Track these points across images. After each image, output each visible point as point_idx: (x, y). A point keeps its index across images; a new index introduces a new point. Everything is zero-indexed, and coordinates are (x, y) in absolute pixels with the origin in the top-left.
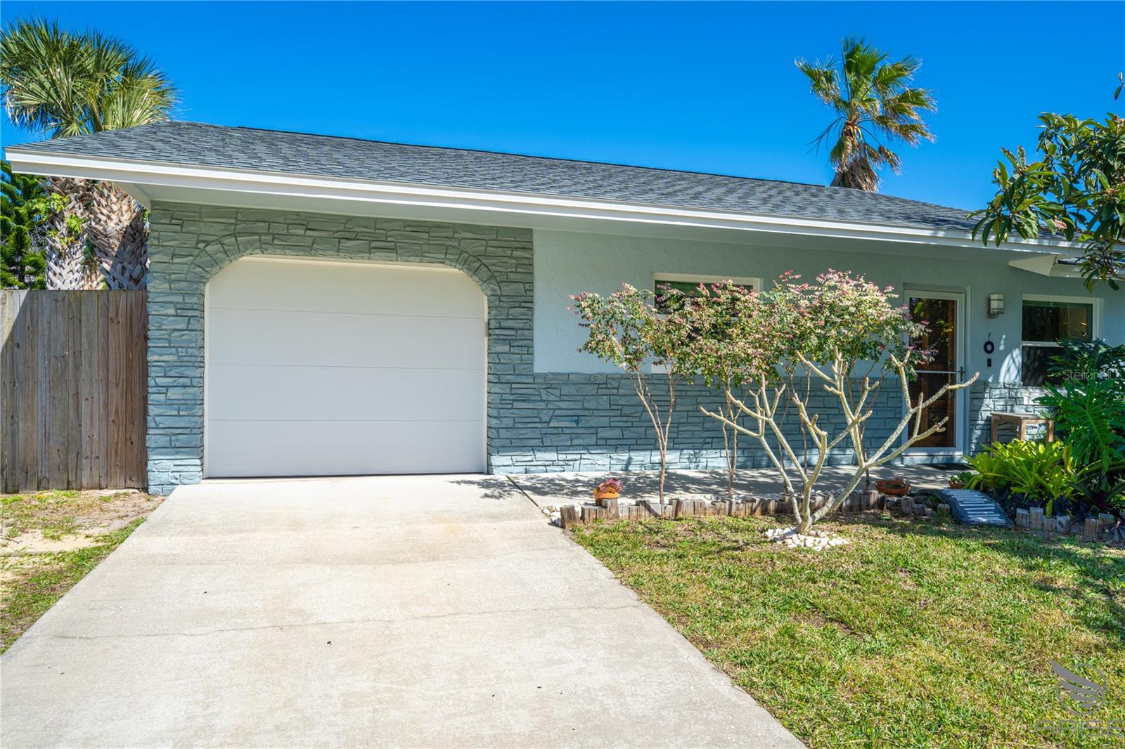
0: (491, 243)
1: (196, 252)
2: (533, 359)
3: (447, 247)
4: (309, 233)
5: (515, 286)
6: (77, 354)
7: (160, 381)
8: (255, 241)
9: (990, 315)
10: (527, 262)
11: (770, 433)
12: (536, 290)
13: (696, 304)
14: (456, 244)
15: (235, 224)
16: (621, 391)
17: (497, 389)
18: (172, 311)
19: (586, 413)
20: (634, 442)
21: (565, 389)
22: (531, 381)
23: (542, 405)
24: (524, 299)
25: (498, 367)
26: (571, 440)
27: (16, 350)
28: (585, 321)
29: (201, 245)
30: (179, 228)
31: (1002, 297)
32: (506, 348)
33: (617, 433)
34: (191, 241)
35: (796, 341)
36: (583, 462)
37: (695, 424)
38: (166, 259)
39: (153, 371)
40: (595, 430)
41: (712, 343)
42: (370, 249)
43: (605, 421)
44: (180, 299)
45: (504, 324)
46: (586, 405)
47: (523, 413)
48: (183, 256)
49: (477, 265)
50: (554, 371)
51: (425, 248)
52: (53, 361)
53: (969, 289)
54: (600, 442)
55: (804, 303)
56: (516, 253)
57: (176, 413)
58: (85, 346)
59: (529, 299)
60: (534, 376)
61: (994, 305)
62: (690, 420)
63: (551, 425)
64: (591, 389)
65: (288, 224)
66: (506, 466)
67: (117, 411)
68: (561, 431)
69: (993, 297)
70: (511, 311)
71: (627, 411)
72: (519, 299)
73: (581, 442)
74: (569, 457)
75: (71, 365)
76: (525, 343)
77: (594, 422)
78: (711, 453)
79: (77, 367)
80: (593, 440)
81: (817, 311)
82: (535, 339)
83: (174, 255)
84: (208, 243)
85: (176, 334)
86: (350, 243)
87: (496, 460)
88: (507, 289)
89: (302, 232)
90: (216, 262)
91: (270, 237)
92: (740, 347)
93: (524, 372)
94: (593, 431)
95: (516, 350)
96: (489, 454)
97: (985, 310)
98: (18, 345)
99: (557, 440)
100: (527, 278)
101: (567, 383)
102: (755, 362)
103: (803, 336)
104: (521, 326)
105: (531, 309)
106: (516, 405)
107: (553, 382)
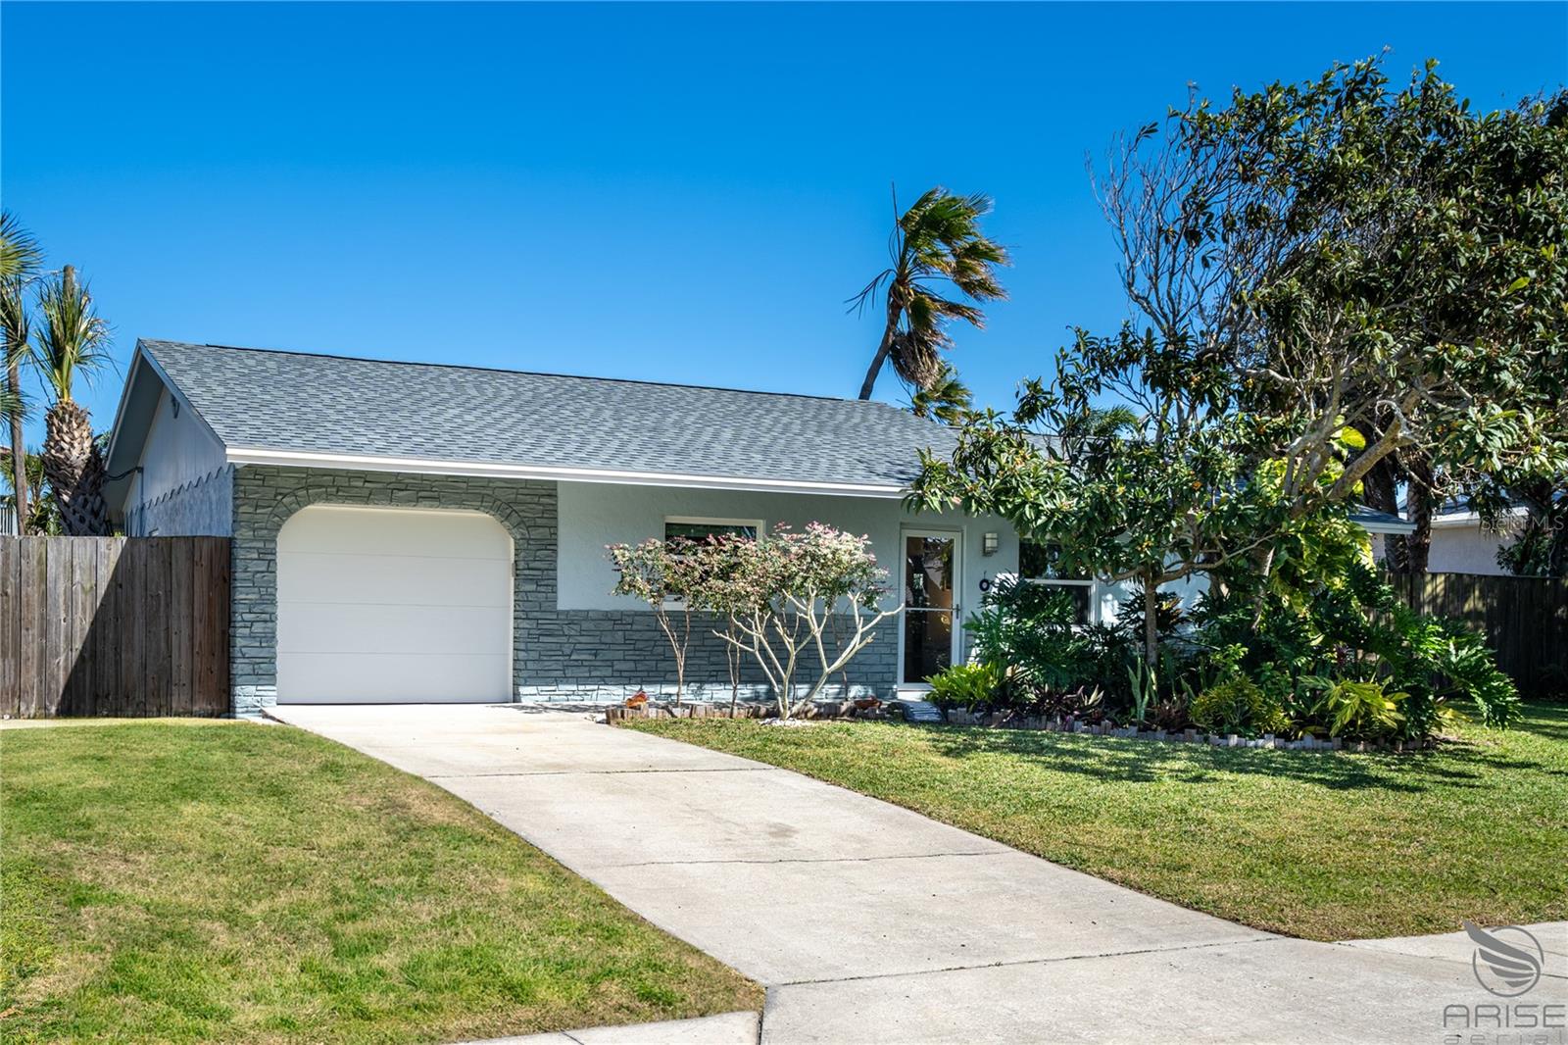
0: (521, 491)
1: (274, 503)
2: (556, 598)
3: (483, 496)
4: (367, 485)
5: (541, 530)
6: (169, 593)
7: (247, 617)
8: (322, 493)
9: (986, 553)
10: (551, 508)
11: (762, 650)
12: (559, 533)
13: (707, 552)
14: (490, 493)
15: (306, 478)
16: (635, 627)
17: (524, 624)
18: (256, 556)
19: (603, 647)
20: (646, 674)
21: (585, 625)
22: (555, 617)
23: (564, 639)
24: (549, 542)
25: (526, 604)
26: (590, 672)
27: (119, 590)
28: (617, 567)
29: (279, 497)
30: (261, 482)
31: (995, 536)
32: (533, 587)
33: (631, 665)
34: (271, 493)
35: (784, 581)
36: (600, 692)
37: (701, 658)
38: (251, 510)
39: (240, 608)
40: (611, 663)
41: (720, 583)
42: (418, 498)
43: (620, 655)
44: (261, 545)
45: (532, 565)
46: (604, 640)
47: (549, 646)
48: (264, 507)
49: (508, 511)
50: (575, 608)
51: (464, 496)
52: (149, 599)
53: (965, 529)
54: (615, 674)
55: (794, 550)
56: (542, 500)
57: (258, 644)
58: (175, 586)
59: (553, 542)
60: (558, 613)
61: (989, 543)
62: (697, 654)
63: (573, 657)
64: (608, 625)
65: (350, 478)
66: (530, 694)
67: (200, 644)
68: (580, 664)
69: (988, 536)
70: (538, 553)
71: (640, 645)
72: (545, 542)
73: (598, 673)
74: (588, 687)
75: (162, 603)
76: (550, 582)
77: (609, 655)
78: (717, 687)
79: (168, 605)
80: (608, 672)
81: (800, 558)
82: (559, 579)
83: (257, 507)
84: (285, 496)
85: (258, 575)
86: (401, 494)
87: (523, 690)
88: (535, 534)
89: (361, 484)
90: (290, 512)
91: (334, 490)
92: (740, 585)
93: (550, 609)
94: (609, 663)
95: (542, 589)
96: (516, 685)
97: (981, 548)
98: (121, 586)
99: (579, 672)
100: (551, 523)
101: (586, 619)
102: (752, 598)
103: (792, 577)
104: (546, 566)
105: (555, 551)
106: (542, 639)
107: (574, 618)
